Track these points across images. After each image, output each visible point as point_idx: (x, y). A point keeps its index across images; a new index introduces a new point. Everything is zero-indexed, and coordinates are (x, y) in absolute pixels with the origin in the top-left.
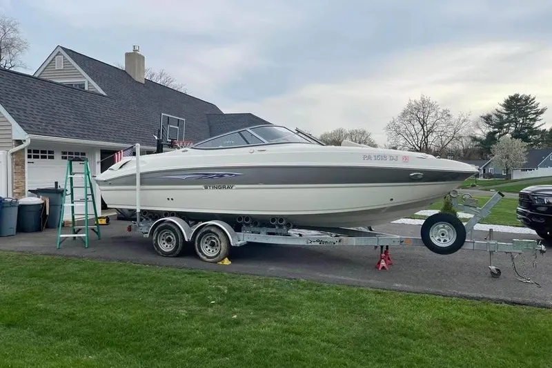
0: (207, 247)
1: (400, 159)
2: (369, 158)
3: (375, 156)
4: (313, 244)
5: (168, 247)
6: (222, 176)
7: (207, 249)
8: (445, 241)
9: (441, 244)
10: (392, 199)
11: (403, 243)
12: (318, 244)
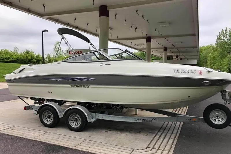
0: (73, 123)
1: (197, 72)
2: (178, 71)
3: (181, 70)
4: (138, 121)
5: (49, 121)
6: (82, 79)
7: (74, 124)
8: (219, 121)
9: (216, 123)
10: (189, 97)
11: (191, 120)
12: (141, 121)
